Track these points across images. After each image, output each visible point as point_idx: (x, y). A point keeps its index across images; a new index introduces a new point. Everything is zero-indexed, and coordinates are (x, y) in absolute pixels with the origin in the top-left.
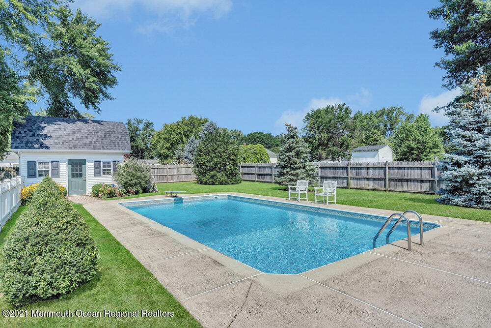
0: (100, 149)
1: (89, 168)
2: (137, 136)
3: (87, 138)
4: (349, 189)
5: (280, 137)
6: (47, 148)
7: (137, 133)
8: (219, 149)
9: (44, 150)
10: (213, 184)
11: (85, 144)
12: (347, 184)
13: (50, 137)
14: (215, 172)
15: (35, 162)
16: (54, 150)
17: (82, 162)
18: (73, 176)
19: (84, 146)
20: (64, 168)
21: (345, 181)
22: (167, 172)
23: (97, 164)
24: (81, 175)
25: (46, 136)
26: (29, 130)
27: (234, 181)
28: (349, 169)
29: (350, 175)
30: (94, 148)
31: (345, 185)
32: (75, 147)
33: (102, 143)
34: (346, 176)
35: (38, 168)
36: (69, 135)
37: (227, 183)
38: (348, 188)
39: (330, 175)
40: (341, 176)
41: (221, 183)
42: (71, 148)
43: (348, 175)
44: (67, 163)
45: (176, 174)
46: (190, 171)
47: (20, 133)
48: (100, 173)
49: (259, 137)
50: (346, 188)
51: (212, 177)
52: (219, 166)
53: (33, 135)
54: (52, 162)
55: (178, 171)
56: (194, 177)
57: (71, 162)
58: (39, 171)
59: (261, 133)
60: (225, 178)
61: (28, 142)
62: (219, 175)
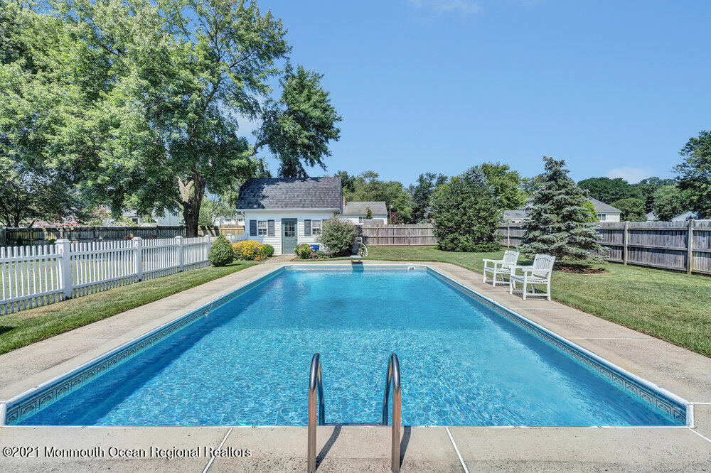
0: (308, 207)
1: (300, 227)
2: (430, 192)
3: (298, 196)
4: (689, 275)
5: (648, 183)
6: (263, 207)
7: (430, 189)
8: (464, 204)
9: (261, 209)
10: (453, 250)
11: (295, 203)
12: (686, 264)
13: (268, 197)
14: (456, 235)
15: (256, 221)
16: (269, 209)
17: (294, 221)
18: (286, 234)
19: (295, 204)
20: (278, 226)
21: (681, 258)
22: (409, 234)
23: (308, 222)
24: (293, 235)
25: (264, 197)
26: (252, 192)
27: (484, 247)
28: (691, 234)
29: (692, 247)
30: (303, 207)
31: (681, 266)
32: (286, 206)
33: (312, 200)
34: (683, 248)
35: (259, 227)
36: (283, 193)
37: (473, 250)
38: (686, 272)
39: (648, 245)
40: (671, 248)
41: (464, 250)
42: (282, 207)
43: (687, 246)
44: (280, 222)
45: (420, 235)
46: (430, 233)
47: (245, 194)
48: (310, 233)
49: (599, 185)
50: (681, 272)
51: (452, 240)
52: (463, 226)
53: (254, 196)
54: (269, 221)
55: (422, 232)
56: (435, 243)
57: (285, 221)
58: (259, 230)
59: (602, 179)
60: (471, 244)
61: (250, 203)
62: (462, 239)
